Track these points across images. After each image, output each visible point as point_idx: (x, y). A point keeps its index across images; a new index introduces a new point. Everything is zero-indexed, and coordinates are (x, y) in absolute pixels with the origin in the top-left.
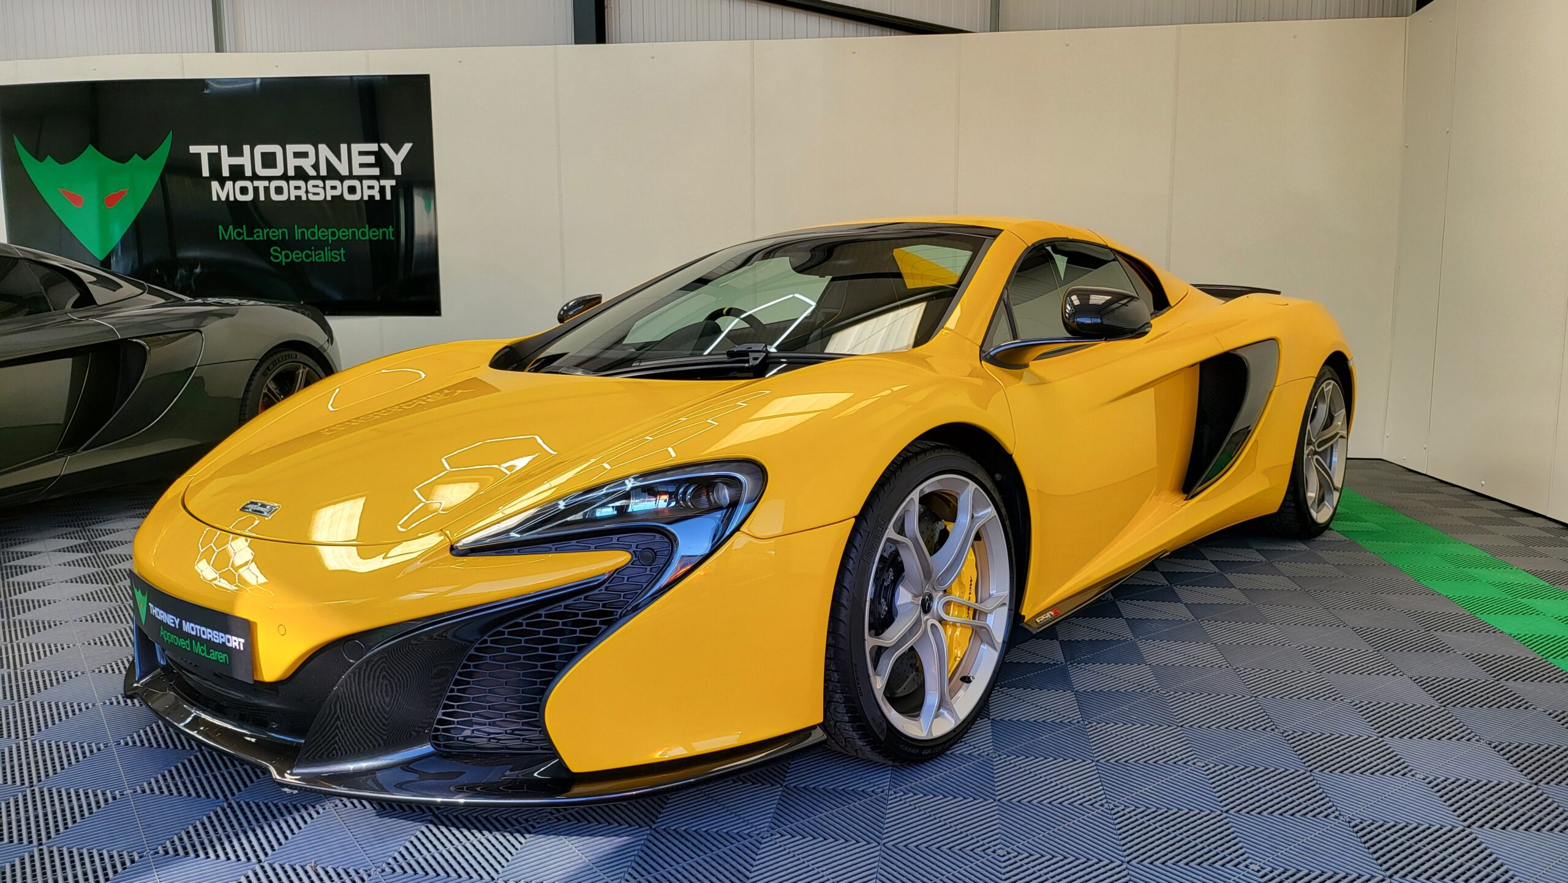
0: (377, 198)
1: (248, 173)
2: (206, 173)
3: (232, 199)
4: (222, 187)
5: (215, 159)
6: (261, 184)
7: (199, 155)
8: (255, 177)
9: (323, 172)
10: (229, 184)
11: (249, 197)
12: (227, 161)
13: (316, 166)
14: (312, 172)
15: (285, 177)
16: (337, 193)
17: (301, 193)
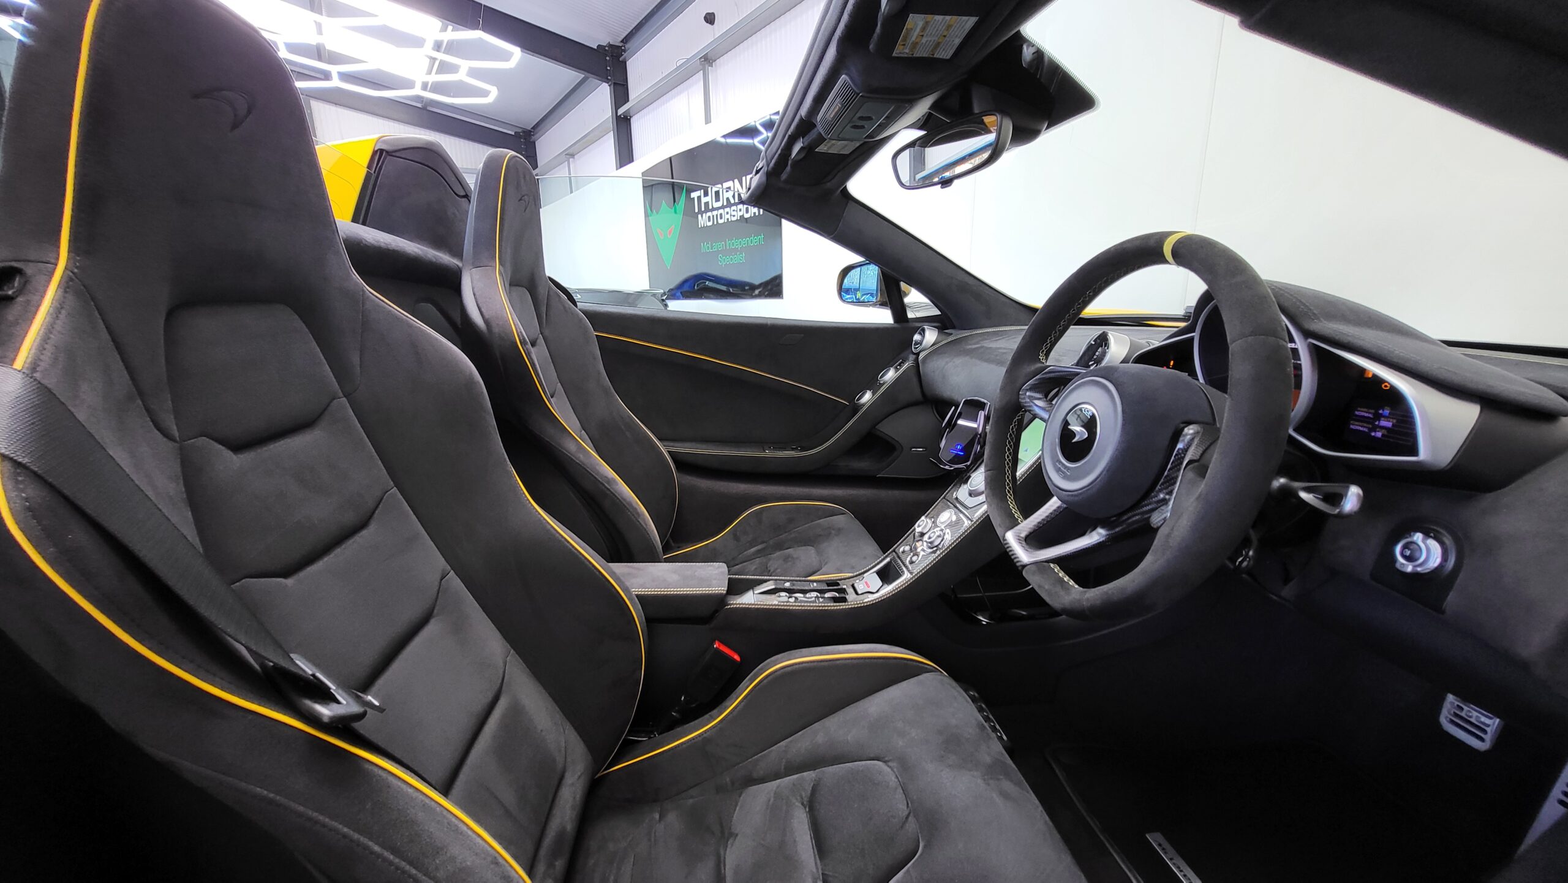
0: (757, 214)
1: (710, 207)
2: (697, 211)
3: (705, 225)
4: (702, 216)
5: (699, 198)
6: (715, 213)
7: (694, 198)
8: (714, 209)
9: (737, 201)
10: (704, 215)
11: (710, 224)
12: (704, 200)
13: (734, 196)
14: (732, 201)
15: (723, 207)
16: (741, 214)
17: (728, 216)
